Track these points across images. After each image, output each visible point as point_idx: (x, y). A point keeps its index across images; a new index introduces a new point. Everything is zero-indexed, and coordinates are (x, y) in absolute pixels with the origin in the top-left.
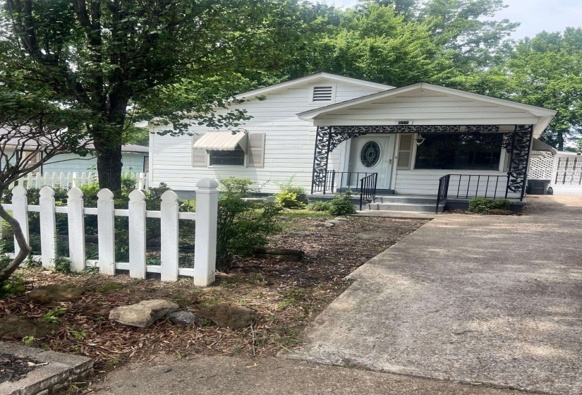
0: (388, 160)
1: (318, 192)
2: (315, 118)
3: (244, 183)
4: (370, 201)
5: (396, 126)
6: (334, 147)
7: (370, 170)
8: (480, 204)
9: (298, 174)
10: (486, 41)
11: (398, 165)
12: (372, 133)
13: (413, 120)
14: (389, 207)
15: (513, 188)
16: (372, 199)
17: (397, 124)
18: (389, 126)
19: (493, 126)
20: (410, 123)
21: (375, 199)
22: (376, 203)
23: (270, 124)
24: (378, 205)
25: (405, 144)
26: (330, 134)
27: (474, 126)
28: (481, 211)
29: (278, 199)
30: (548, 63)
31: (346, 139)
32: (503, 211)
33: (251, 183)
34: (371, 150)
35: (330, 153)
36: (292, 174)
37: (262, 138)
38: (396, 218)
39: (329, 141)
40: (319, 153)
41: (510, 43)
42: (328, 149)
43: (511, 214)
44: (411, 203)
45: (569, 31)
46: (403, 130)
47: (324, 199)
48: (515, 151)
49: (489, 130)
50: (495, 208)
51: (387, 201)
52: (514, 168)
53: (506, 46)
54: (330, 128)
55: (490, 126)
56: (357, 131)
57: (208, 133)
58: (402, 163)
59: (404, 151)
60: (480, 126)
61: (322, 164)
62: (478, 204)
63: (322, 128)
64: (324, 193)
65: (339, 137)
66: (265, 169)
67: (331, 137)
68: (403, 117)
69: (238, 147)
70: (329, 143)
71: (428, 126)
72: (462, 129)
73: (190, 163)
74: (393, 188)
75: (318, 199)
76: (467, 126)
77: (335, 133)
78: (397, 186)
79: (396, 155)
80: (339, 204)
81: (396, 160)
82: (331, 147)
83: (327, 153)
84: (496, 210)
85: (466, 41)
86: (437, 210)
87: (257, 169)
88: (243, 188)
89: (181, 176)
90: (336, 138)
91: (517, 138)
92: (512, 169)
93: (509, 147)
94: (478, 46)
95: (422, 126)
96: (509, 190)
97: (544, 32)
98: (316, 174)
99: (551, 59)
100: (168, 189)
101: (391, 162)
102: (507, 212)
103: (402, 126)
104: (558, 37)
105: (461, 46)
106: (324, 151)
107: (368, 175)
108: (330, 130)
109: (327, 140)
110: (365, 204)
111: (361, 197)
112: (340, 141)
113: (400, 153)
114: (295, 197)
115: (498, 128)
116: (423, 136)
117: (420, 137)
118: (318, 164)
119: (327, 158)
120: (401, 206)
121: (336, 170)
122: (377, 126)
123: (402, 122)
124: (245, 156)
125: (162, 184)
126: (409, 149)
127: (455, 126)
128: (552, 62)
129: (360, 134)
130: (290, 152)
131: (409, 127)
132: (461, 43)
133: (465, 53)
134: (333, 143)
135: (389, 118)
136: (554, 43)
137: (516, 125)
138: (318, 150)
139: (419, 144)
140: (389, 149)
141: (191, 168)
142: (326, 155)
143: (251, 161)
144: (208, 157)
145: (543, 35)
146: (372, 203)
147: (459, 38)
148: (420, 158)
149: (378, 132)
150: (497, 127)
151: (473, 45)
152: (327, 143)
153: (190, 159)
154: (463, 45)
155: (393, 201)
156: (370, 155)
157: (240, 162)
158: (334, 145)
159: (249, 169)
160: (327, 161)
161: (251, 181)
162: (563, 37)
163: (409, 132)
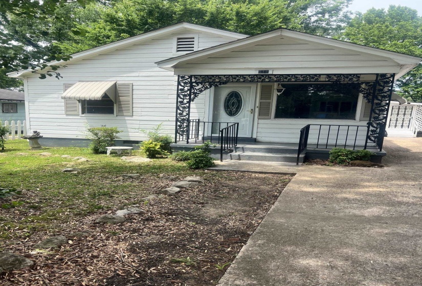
0: (250, 109)
1: (182, 142)
2: (175, 67)
3: (112, 131)
4: (232, 151)
5: (256, 75)
6: (196, 96)
7: (232, 120)
8: (340, 155)
9: (164, 123)
10: (329, 12)
11: (260, 114)
12: (232, 82)
13: (273, 69)
14: (250, 158)
15: (373, 139)
16: (233, 149)
17: (257, 73)
18: (249, 75)
19: (354, 74)
20: (270, 73)
21: (236, 148)
22: (238, 153)
23: (137, 74)
24: (239, 155)
25: (266, 94)
26: (191, 83)
27: (335, 75)
28: (342, 163)
29: (142, 148)
30: (376, 32)
31: (206, 88)
32: (364, 163)
33: (117, 132)
34: (234, 100)
35: (192, 102)
36: (159, 123)
37: (130, 87)
38: (256, 172)
39: (190, 90)
40: (181, 102)
41: (349, 14)
42: (190, 99)
43: (373, 166)
44: (271, 152)
45: (392, 7)
46: (263, 78)
47: (187, 149)
48: (376, 101)
49: (350, 79)
50: (356, 159)
51: (249, 151)
52: (374, 118)
53: (346, 16)
54: (191, 77)
55: (350, 75)
56: (217, 80)
57: (78, 83)
58: (264, 112)
59: (264, 101)
60: (341, 75)
61: (185, 114)
62: (339, 156)
63: (183, 77)
64: (188, 142)
65: (200, 86)
66: (134, 118)
67: (192, 87)
68: (264, 66)
69: (105, 96)
70: (190, 92)
71: (289, 75)
72: (323, 79)
73: (64, 112)
74: (254, 136)
75: (181, 148)
76: (328, 75)
77: (195, 82)
78: (258, 134)
79: (258, 104)
80: (197, 157)
81: (257, 110)
82: (192, 96)
83: (189, 102)
84: (358, 162)
85: (314, 13)
86: (297, 161)
87: (126, 118)
88: (110, 137)
89: (56, 124)
90: (197, 88)
91: (378, 87)
92: (372, 119)
93: (371, 97)
94: (324, 16)
95: (282, 75)
96: (369, 141)
97: (373, 8)
98: (179, 123)
99: (378, 29)
100: (41, 137)
101: (253, 111)
102: (369, 163)
103: (263, 75)
104: (382, 12)
105: (310, 16)
106: (185, 101)
107: (229, 125)
108: (191, 80)
109: (188, 90)
110: (227, 153)
111: (222, 146)
112: (201, 91)
113: (261, 103)
114: (158, 147)
115: (359, 77)
116: (283, 86)
117: (280, 87)
118: (180, 114)
119: (189, 107)
120: (262, 156)
121: (201, 119)
122: (237, 75)
123: (262, 71)
124: (115, 105)
125: (35, 132)
126: (270, 99)
127: (316, 75)
128: (379, 31)
129: (221, 83)
130: (157, 102)
131: (269, 76)
132: (310, 14)
133: (314, 22)
134: (194, 93)
135: (249, 67)
136: (380, 17)
137: (377, 74)
138: (179, 100)
139: (279, 94)
140: (251, 99)
141: (65, 116)
142: (188, 105)
143: (120, 110)
144: (79, 107)
145: (372, 11)
146: (234, 153)
147: (309, 10)
148: (280, 107)
149: (238, 81)
150: (357, 76)
151: (320, 15)
152: (188, 92)
153: (63, 108)
154: (312, 16)
155: (254, 150)
156: (233, 105)
157: (111, 111)
158: (196, 95)
159: (119, 118)
160: (189, 111)
161: (118, 130)
162: (387, 12)
163: (269, 82)
